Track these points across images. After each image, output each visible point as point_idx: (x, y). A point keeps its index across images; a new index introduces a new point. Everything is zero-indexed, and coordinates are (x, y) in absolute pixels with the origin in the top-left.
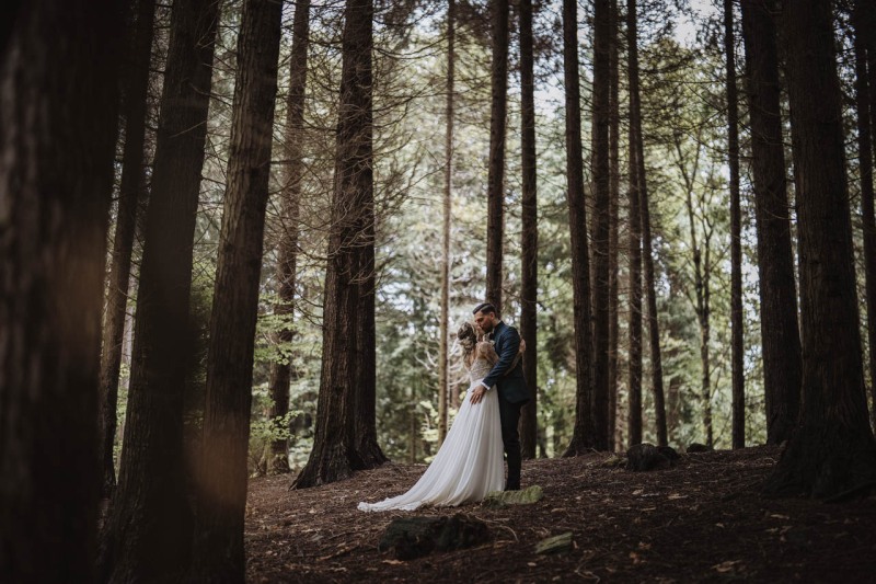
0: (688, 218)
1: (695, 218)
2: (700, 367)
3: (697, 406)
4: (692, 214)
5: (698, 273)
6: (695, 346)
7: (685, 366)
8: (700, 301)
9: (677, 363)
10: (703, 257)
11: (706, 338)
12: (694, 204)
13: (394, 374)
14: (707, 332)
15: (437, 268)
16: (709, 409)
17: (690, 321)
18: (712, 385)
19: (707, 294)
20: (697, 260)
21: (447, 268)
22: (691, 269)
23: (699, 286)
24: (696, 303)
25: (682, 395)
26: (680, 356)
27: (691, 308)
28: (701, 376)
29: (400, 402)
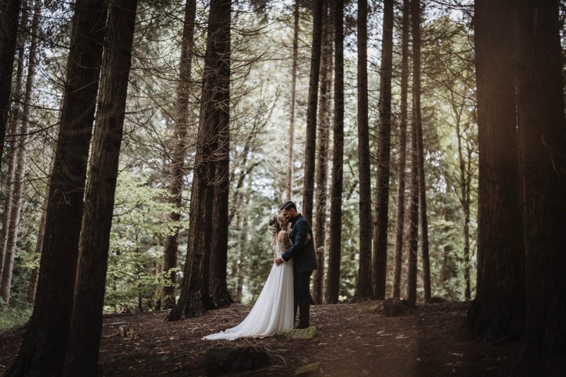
0: (457, 139)
1: (462, 140)
2: (463, 240)
3: (460, 265)
4: (460, 137)
5: (463, 176)
6: (460, 226)
7: (453, 239)
8: (464, 195)
9: (449, 236)
10: (466, 166)
11: (468, 221)
12: (461, 129)
13: (260, 240)
14: (468, 216)
15: (284, 171)
16: (468, 269)
17: (457, 209)
18: (471, 251)
19: (469, 190)
20: (462, 167)
21: (290, 171)
22: (458, 173)
23: (463, 185)
24: (461, 196)
25: (450, 258)
26: (450, 232)
27: (458, 200)
28: (463, 246)
29: (263, 259)
